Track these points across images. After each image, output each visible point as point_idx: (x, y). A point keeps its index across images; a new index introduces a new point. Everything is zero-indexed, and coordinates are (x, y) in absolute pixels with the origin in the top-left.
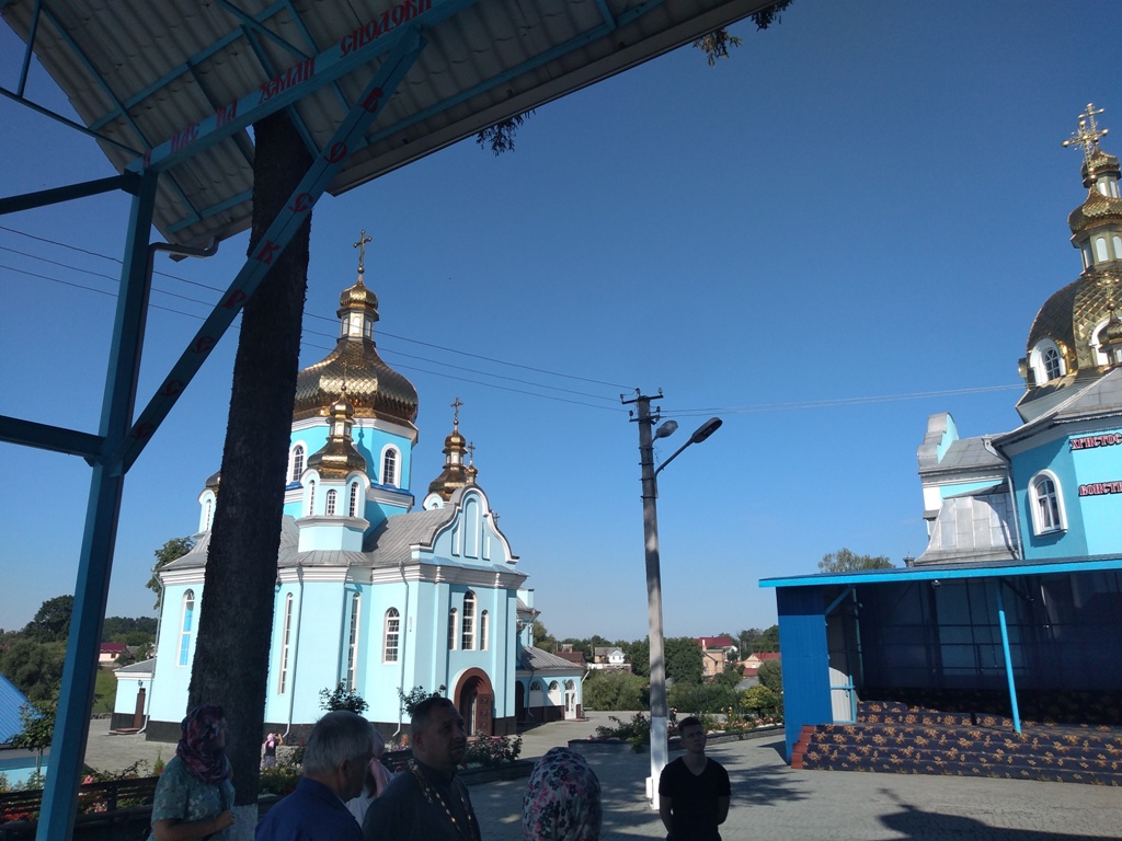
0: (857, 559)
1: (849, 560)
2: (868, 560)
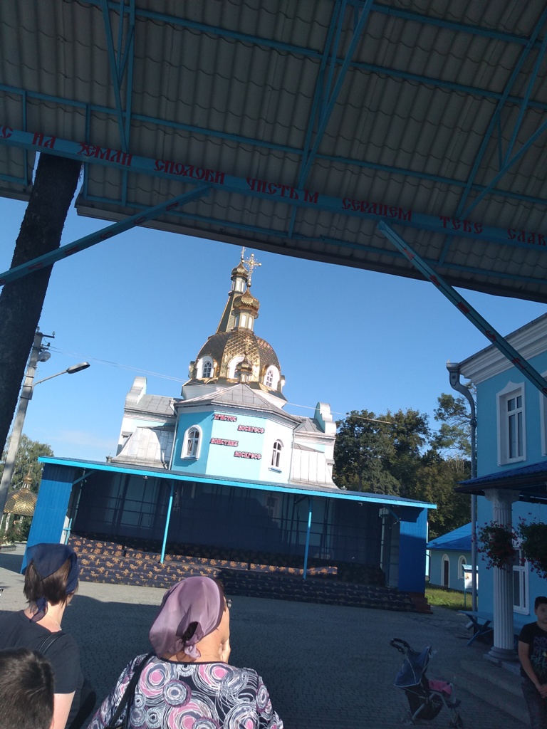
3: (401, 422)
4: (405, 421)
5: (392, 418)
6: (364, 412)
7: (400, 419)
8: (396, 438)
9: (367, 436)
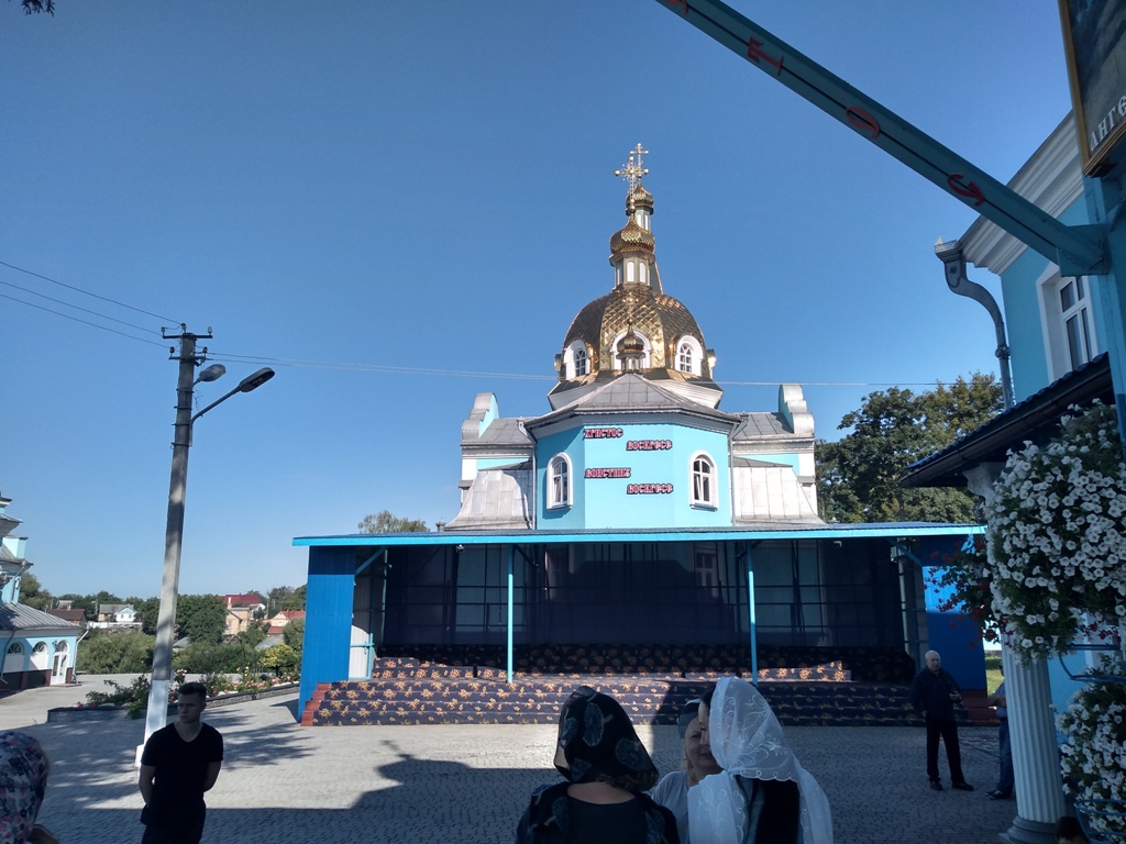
0: (396, 521)
1: (388, 522)
2: (406, 523)
3: (963, 398)
4: (970, 396)
5: (947, 395)
6: (893, 392)
7: (960, 392)
8: (958, 426)
9: (903, 431)
